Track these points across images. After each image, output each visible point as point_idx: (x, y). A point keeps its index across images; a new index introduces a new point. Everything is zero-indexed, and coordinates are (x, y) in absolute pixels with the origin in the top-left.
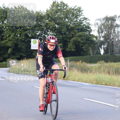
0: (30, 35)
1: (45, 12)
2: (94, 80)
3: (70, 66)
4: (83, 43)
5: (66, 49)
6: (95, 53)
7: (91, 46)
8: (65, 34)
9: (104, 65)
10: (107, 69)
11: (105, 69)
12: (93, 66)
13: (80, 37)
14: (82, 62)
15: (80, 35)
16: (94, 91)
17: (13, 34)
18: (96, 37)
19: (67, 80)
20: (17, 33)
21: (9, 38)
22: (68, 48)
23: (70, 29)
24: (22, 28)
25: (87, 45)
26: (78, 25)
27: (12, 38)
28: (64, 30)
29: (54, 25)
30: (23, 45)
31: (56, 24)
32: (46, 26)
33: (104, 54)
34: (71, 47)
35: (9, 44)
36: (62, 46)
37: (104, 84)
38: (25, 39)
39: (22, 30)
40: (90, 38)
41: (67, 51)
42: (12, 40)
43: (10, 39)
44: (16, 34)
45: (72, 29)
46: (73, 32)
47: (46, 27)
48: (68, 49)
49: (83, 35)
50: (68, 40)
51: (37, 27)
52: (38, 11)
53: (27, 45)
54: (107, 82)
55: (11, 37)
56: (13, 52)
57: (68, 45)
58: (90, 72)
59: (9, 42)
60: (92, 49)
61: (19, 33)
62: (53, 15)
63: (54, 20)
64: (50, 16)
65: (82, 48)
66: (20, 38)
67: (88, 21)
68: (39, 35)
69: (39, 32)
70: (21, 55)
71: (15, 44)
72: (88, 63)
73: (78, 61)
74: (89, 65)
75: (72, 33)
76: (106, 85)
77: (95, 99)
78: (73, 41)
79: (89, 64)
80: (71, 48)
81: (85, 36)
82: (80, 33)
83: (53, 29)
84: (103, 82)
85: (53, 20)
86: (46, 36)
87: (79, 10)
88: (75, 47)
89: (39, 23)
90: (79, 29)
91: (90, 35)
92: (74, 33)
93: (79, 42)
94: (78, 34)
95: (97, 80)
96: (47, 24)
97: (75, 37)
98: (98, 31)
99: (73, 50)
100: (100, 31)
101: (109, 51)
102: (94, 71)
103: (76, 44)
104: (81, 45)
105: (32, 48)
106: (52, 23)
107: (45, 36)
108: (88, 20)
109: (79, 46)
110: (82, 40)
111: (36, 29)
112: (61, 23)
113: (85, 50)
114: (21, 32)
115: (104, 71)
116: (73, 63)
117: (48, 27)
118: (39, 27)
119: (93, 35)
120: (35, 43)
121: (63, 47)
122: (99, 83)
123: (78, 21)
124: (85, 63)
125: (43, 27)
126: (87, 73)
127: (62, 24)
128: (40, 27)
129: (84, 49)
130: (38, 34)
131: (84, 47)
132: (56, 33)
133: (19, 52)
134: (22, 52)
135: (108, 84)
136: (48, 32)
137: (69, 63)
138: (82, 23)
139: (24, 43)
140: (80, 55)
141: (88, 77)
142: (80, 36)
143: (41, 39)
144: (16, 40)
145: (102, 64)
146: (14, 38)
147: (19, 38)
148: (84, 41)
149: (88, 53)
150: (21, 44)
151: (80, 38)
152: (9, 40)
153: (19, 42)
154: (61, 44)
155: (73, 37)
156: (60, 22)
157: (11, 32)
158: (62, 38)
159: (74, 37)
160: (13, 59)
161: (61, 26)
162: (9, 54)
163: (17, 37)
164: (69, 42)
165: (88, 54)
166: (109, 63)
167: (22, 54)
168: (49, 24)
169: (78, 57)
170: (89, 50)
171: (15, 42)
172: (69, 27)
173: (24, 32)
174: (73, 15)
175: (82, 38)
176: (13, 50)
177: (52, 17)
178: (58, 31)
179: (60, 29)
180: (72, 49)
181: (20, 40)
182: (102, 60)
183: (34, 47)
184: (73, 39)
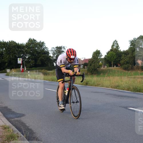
0: (17, 56)
1: (25, 44)
4: (45, 60)
7: (49, 61)
8: (36, 55)
14: (45, 70)
17: (8, 55)
18: (52, 57)
23: (38, 53)
28: (35, 53)
29: (30, 51)
34: (38, 62)
35: (6, 61)
38: (15, 58)
41: (37, 64)
43: (6, 58)
44: (10, 55)
45: (40, 53)
52: (21, 43)
61: (12, 55)
64: (28, 46)
67: (47, 49)
68: (22, 56)
71: (9, 61)
73: (43, 69)
81: (46, 57)
82: (44, 55)
83: (30, 53)
87: (43, 43)
88: (41, 62)
90: (43, 53)
91: (49, 56)
92: (40, 55)
93: (43, 59)
94: (42, 55)
95: (52, 79)
96: (26, 50)
98: (53, 54)
99: (40, 64)
100: (54, 54)
102: (51, 74)
105: (18, 63)
107: (25, 56)
109: (43, 61)
110: (44, 58)
111: (21, 53)
113: (46, 64)
116: (40, 70)
117: (27, 52)
119: (50, 56)
120: (20, 60)
125: (24, 52)
131: (46, 62)
132: (31, 55)
136: (27, 54)
137: (38, 71)
138: (44, 50)
139: (14, 60)
142: (44, 57)
143: (23, 58)
146: (9, 58)
147: (11, 58)
153: (12, 60)
154: (34, 61)
155: (40, 57)
158: (34, 58)
160: (8, 68)
162: (6, 66)
164: (38, 59)
165: (48, 66)
167: (13, 66)
173: (14, 55)
174: (40, 46)
176: (8, 64)
179: (33, 53)
183: (19, 62)
184: (40, 58)
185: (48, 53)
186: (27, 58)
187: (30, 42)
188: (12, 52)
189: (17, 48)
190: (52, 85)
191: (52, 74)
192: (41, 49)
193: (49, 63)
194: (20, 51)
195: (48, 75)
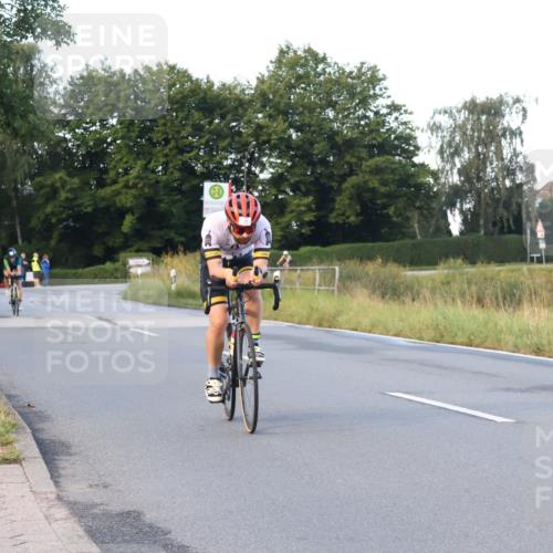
0: (199, 168)
1: (254, 83)
2: (428, 328)
3: (340, 277)
4: (388, 196)
5: (327, 216)
6: (431, 230)
7: (418, 204)
8: (324, 162)
9: (461, 274)
10: (474, 288)
11: (466, 286)
12: (423, 277)
13: (376, 174)
14: (385, 262)
15: (377, 166)
16: (426, 365)
17: (140, 163)
18: (435, 175)
19: (330, 327)
20: (154, 159)
21: (126, 178)
22: (334, 214)
23: (341, 146)
24: (172, 144)
25: (401, 203)
26: (371, 131)
27: (137, 177)
28: (319, 148)
29: (284, 132)
30: (174, 202)
31: (291, 126)
32: (256, 135)
33: (462, 233)
35: (126, 200)
36: (313, 206)
37: (462, 340)
38: (183, 181)
39: (171, 150)
40: (413, 175)
41: (331, 224)
42: (135, 186)
43: (128, 181)
44: (149, 162)
45: (350, 144)
46: (353, 156)
47: (257, 140)
48: (336, 217)
49: (386, 167)
50: (334, 184)
51: (224, 138)
52: (229, 81)
53: (190, 202)
54: (473, 334)
55: (134, 173)
56: (138, 227)
57: (334, 201)
58: (413, 300)
59: (124, 191)
60: (422, 214)
61: (162, 160)
62: (281, 96)
63: (285, 114)
64: (270, 100)
65: (385, 211)
66: (164, 178)
67: (404, 118)
68: (231, 167)
69: (233, 156)
70: (166, 237)
71: (146, 198)
72: (404, 266)
73: (371, 258)
74: (410, 274)
75: (348, 158)
76: (471, 346)
77: (430, 395)
78: (353, 187)
79: (410, 270)
80: (345, 211)
81: (393, 171)
82: (378, 160)
83: (284, 146)
84: (460, 333)
85: (282, 111)
86: (257, 170)
87: (373, 77)
88: (358, 207)
89: (234, 124)
90: (374, 146)
91: (414, 165)
92: (354, 160)
93: (373, 190)
94: (368, 164)
95: (436, 328)
96: (260, 127)
97: (361, 175)
98: (441, 152)
99: (352, 219)
100: (449, 151)
101: (482, 222)
102: (428, 295)
103: (365, 199)
104: (379, 202)
106: (279, 125)
107: (253, 169)
108: (406, 111)
109: (375, 204)
110: (384, 183)
111: (222, 144)
112: (310, 126)
113: (395, 219)
114: (166, 156)
115: (463, 295)
116: (353, 266)
117: (264, 138)
118: (233, 138)
119: (422, 165)
120: (217, 195)
121: (318, 209)
122: (446, 338)
123: (371, 115)
124: (396, 265)
125: (243, 140)
126: (404, 302)
127: (313, 129)
128: (237, 138)
129: (390, 217)
130: (229, 162)
131: (391, 210)
132: (291, 159)
133: (161, 228)
134: (170, 227)
135: (477, 341)
136: (265, 155)
137: (337, 268)
138: (383, 123)
139: (179, 197)
140: (376, 237)
141: (404, 315)
142: (377, 171)
143: (237, 183)
144: (151, 186)
145: (456, 268)
146: (142, 179)
147: (159, 179)
148: (393, 187)
149: (404, 230)
150: (167, 199)
151: (378, 177)
152: (126, 186)
153: (162, 192)
154: (311, 198)
155: (352, 173)
156: (307, 120)
157: (134, 156)
158: (312, 179)
159: (357, 175)
160: (138, 251)
161: (309, 136)
162: (125, 235)
163: (152, 176)
164: (339, 191)
165: (404, 236)
166: (479, 264)
167: (172, 234)
168: (267, 127)
169: (370, 244)
170: (408, 219)
171: (146, 190)
172: (339, 140)
173: (180, 157)
174: (352, 95)
175: (386, 177)
176: (139, 219)
177: (279, 103)
178: (300, 153)
179: (306, 146)
180: (348, 217)
181: (165, 187)
182: (456, 255)
184: (353, 180)
185: (404, 144)
186: (262, 182)
187: (283, 72)
188: (167, 141)
189: (196, 115)
190: (440, 367)
191: (433, 291)
192: (365, 117)
193: (415, 215)
194: (219, 135)
195: (408, 300)
